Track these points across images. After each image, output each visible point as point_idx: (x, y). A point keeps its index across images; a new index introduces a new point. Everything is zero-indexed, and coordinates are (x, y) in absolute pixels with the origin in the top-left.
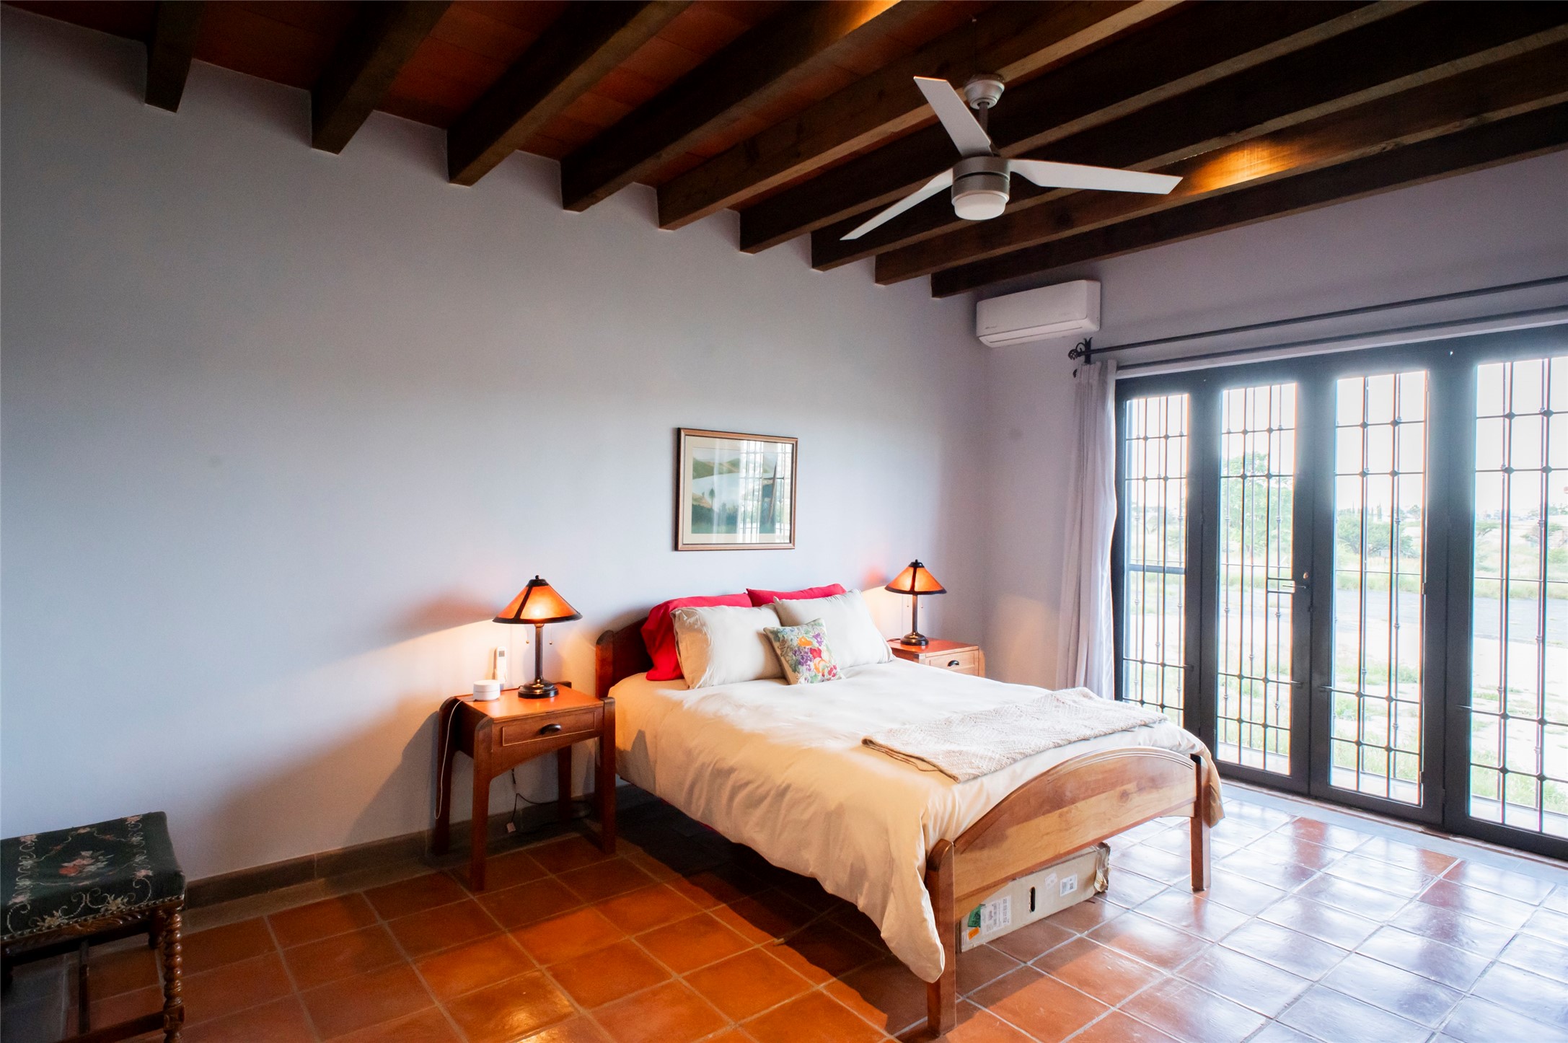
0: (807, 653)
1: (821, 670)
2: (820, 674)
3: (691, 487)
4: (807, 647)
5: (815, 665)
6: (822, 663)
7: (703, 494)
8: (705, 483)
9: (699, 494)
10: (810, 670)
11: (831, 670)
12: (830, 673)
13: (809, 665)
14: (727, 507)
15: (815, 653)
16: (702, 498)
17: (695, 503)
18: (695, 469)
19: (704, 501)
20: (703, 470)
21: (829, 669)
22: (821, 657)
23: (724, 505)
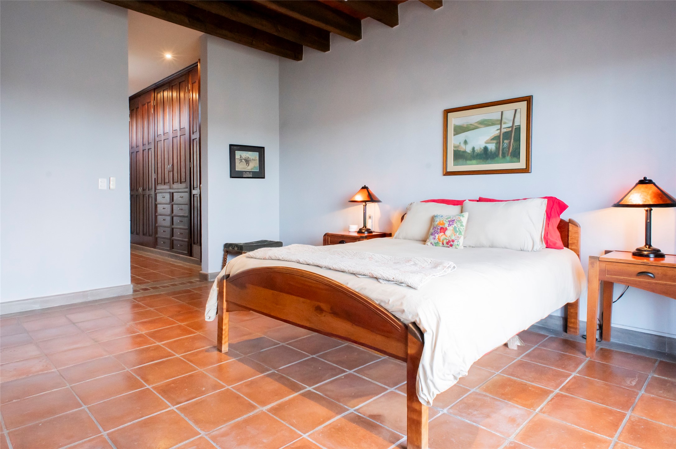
0: (438, 229)
1: (441, 240)
2: (441, 243)
3: (454, 141)
4: (441, 226)
5: (439, 237)
6: (444, 236)
7: (460, 143)
8: (462, 137)
9: (458, 144)
10: (434, 239)
11: (449, 241)
12: (447, 243)
13: (435, 236)
14: (476, 149)
15: (442, 230)
16: (458, 146)
17: (455, 149)
18: (455, 130)
19: (460, 147)
20: (459, 130)
21: (447, 241)
22: (444, 233)
23: (473, 149)
